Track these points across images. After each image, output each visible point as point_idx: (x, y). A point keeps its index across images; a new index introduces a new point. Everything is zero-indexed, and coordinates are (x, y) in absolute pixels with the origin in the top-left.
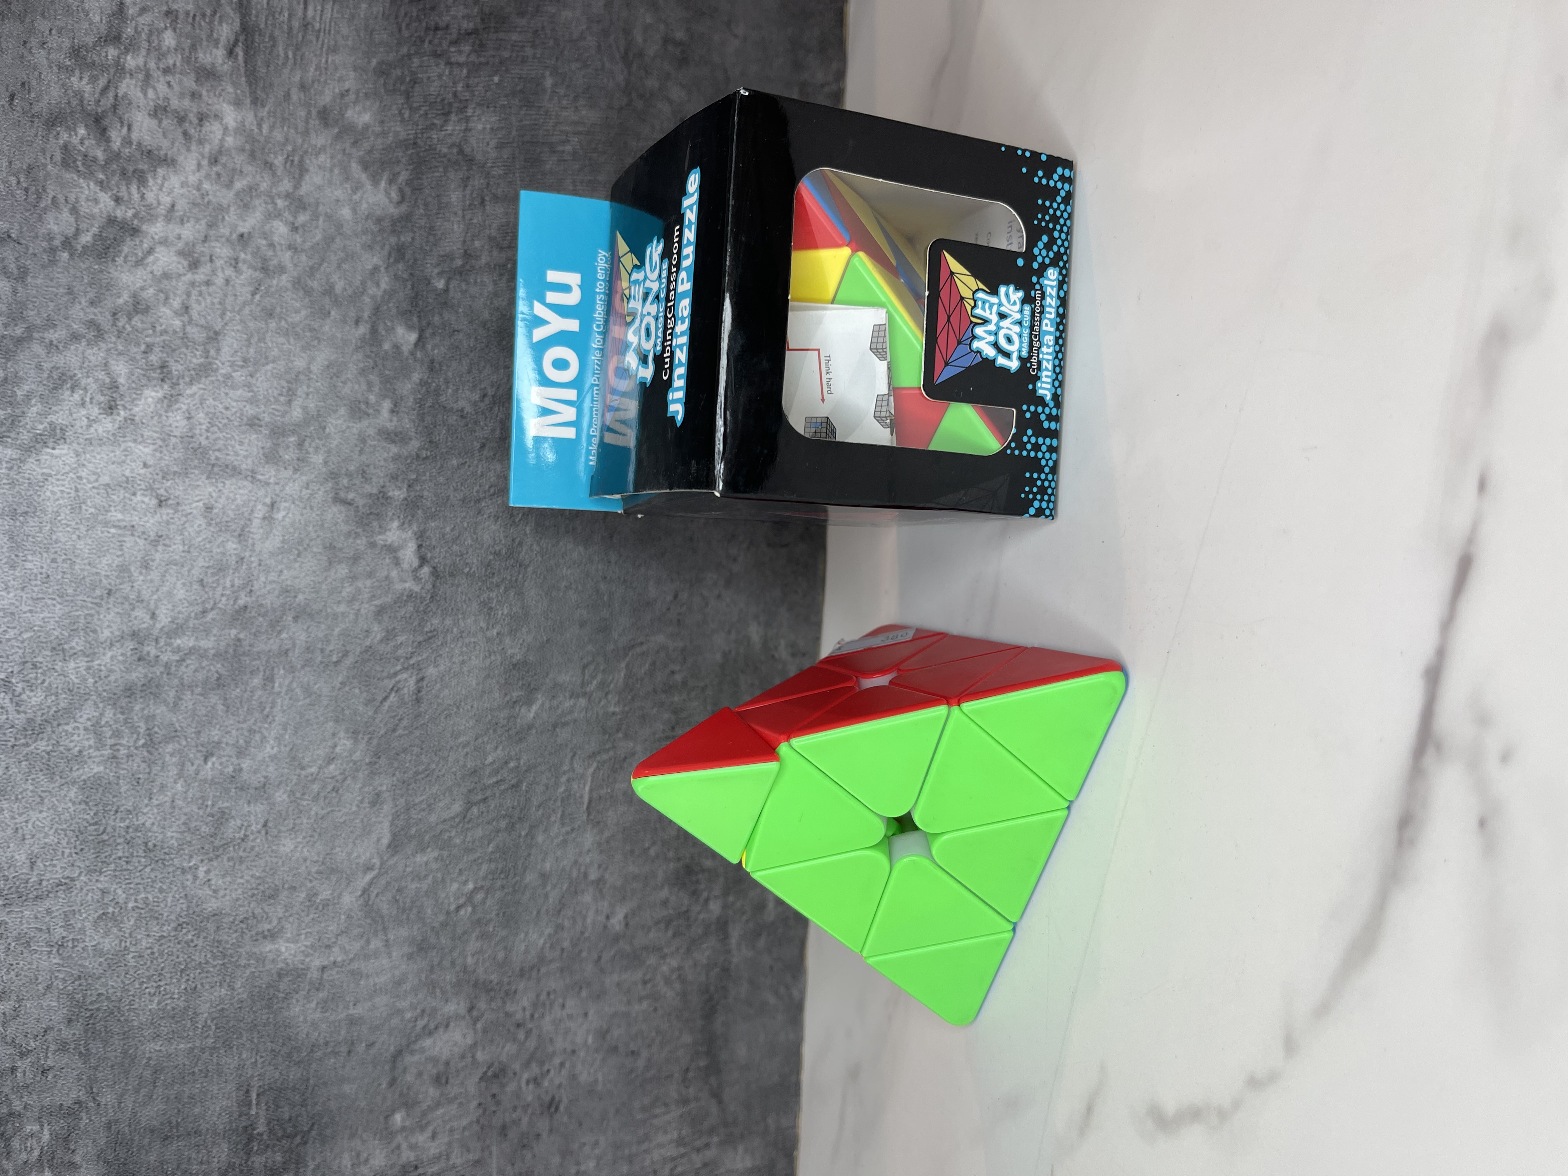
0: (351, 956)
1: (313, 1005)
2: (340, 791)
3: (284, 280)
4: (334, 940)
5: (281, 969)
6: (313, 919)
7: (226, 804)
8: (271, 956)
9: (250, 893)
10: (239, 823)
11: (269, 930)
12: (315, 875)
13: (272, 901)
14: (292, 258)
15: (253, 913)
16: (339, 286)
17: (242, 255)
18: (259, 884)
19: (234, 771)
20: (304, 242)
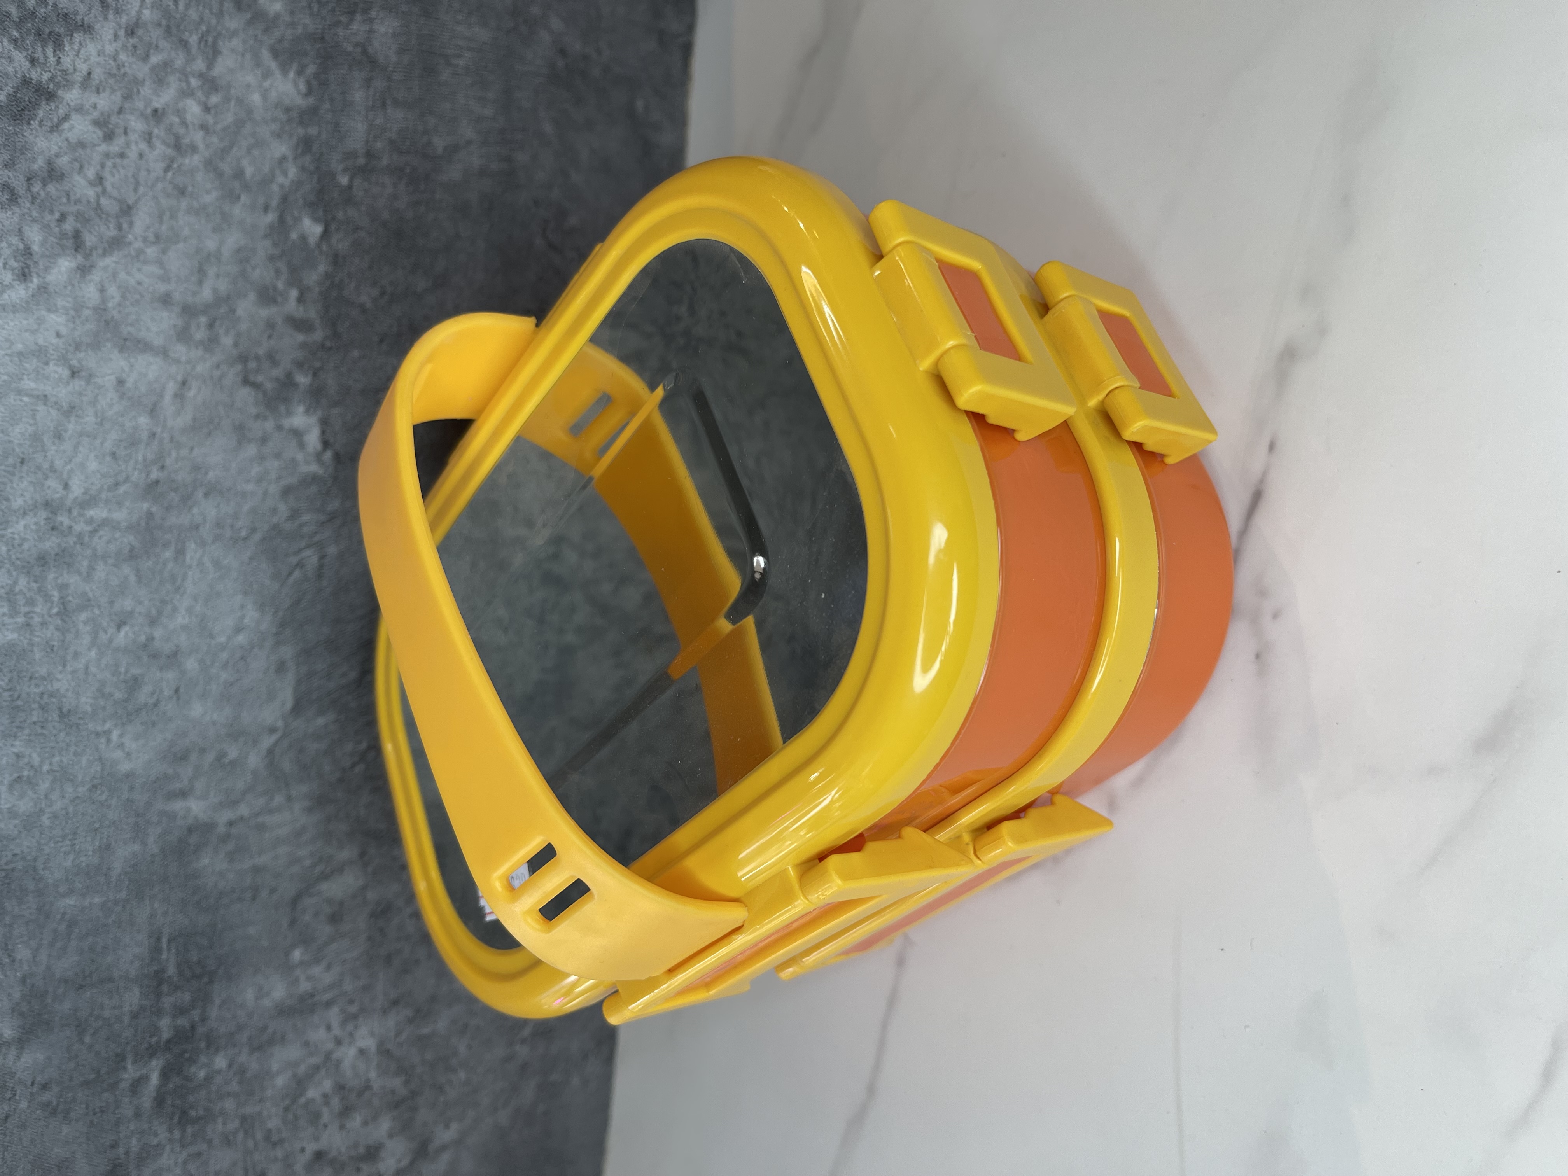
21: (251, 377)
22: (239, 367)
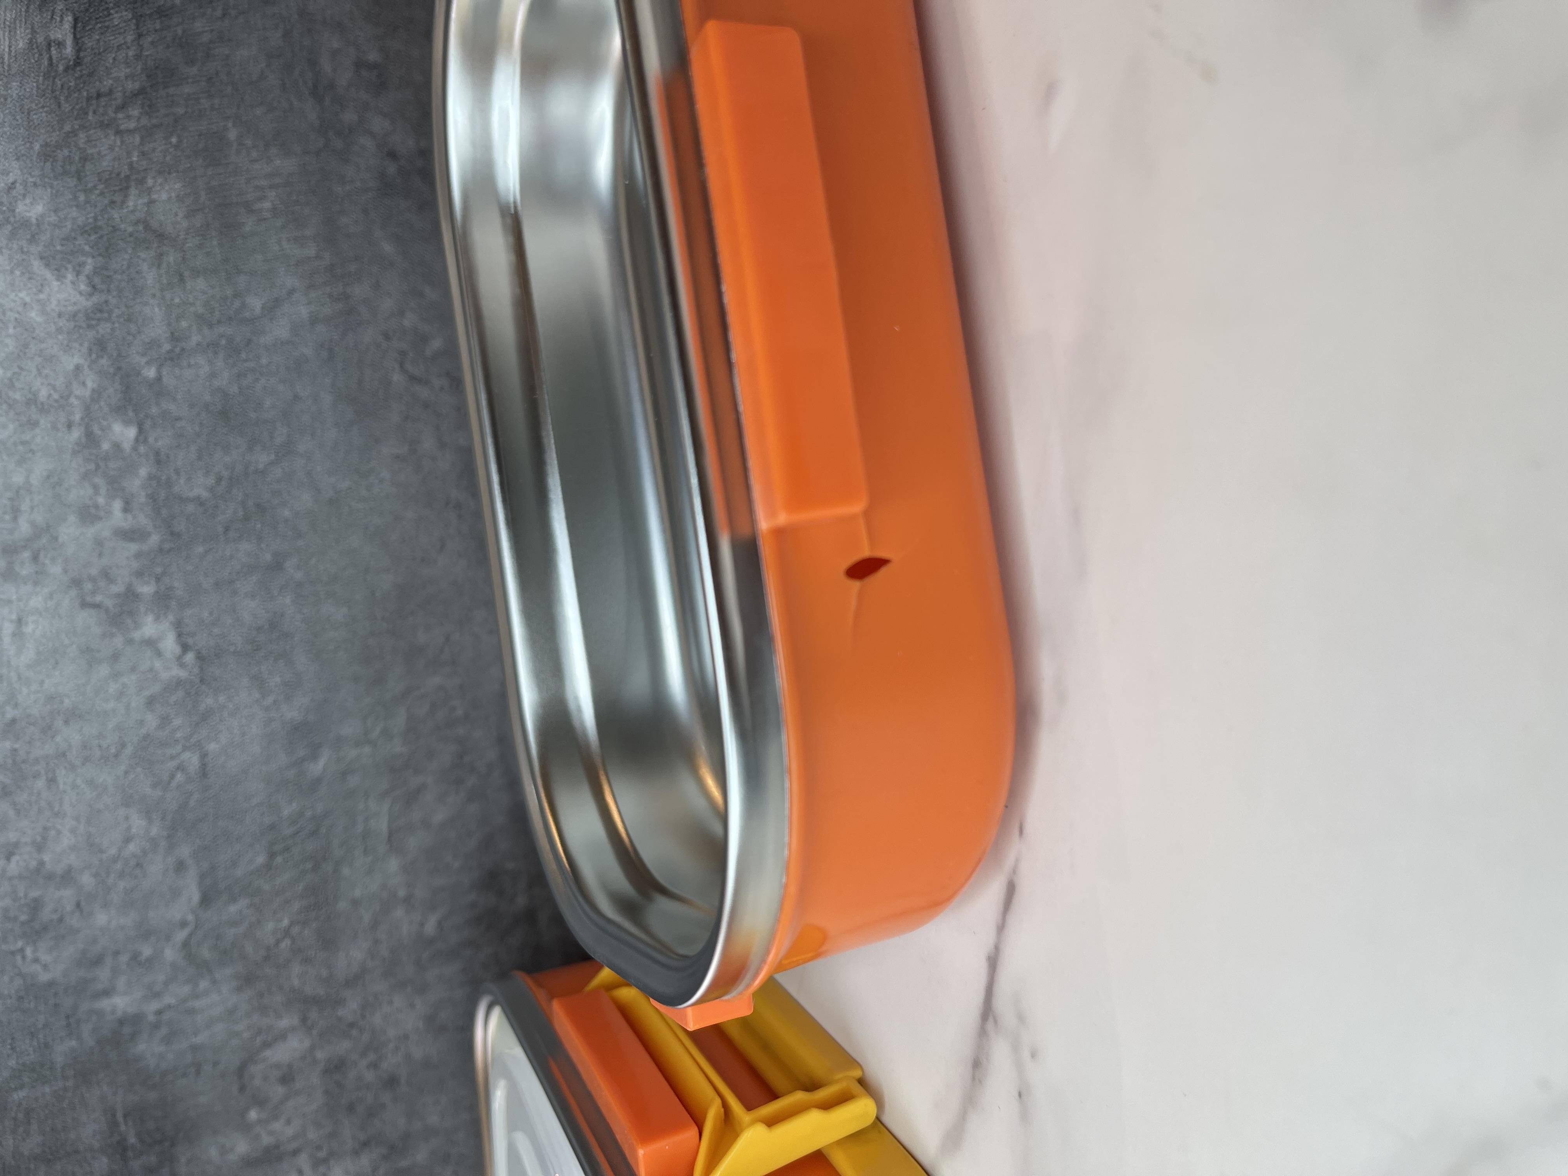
21: (89, 599)
22: (73, 592)
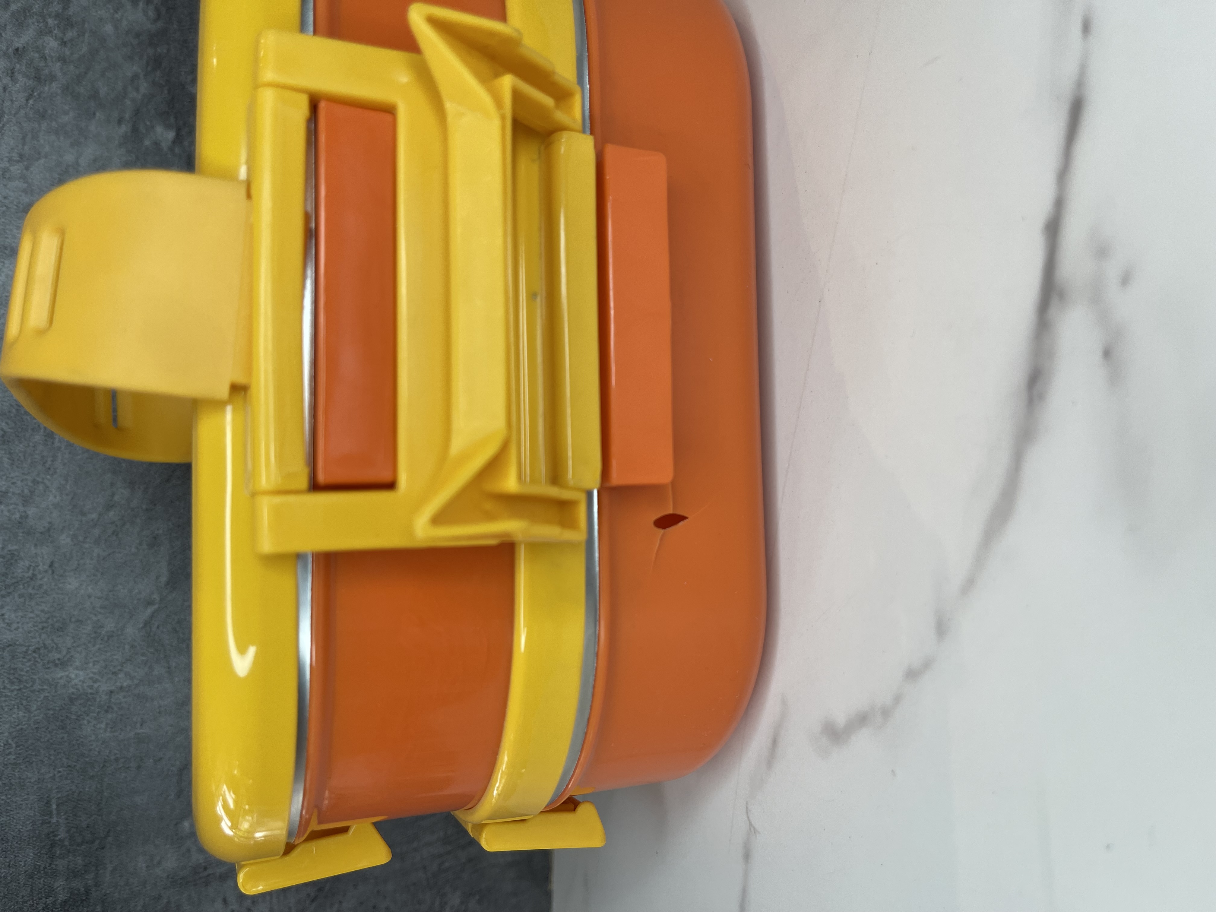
0: (136, 682)
1: (103, 726)
2: (120, 535)
3: (55, 87)
4: (119, 668)
5: (73, 693)
6: (99, 649)
7: (15, 547)
8: (62, 682)
9: (40, 626)
10: (27, 563)
11: (59, 659)
12: (100, 610)
13: (61, 633)
14: (61, 69)
15: (44, 644)
16: (103, 91)
17: (18, 66)
18: (48, 618)
19: (21, 517)
20: (72, 54)
